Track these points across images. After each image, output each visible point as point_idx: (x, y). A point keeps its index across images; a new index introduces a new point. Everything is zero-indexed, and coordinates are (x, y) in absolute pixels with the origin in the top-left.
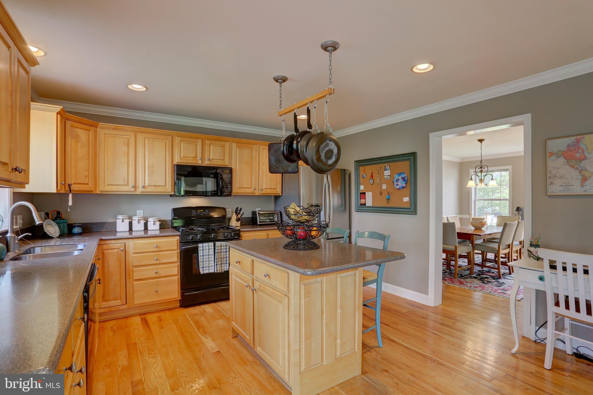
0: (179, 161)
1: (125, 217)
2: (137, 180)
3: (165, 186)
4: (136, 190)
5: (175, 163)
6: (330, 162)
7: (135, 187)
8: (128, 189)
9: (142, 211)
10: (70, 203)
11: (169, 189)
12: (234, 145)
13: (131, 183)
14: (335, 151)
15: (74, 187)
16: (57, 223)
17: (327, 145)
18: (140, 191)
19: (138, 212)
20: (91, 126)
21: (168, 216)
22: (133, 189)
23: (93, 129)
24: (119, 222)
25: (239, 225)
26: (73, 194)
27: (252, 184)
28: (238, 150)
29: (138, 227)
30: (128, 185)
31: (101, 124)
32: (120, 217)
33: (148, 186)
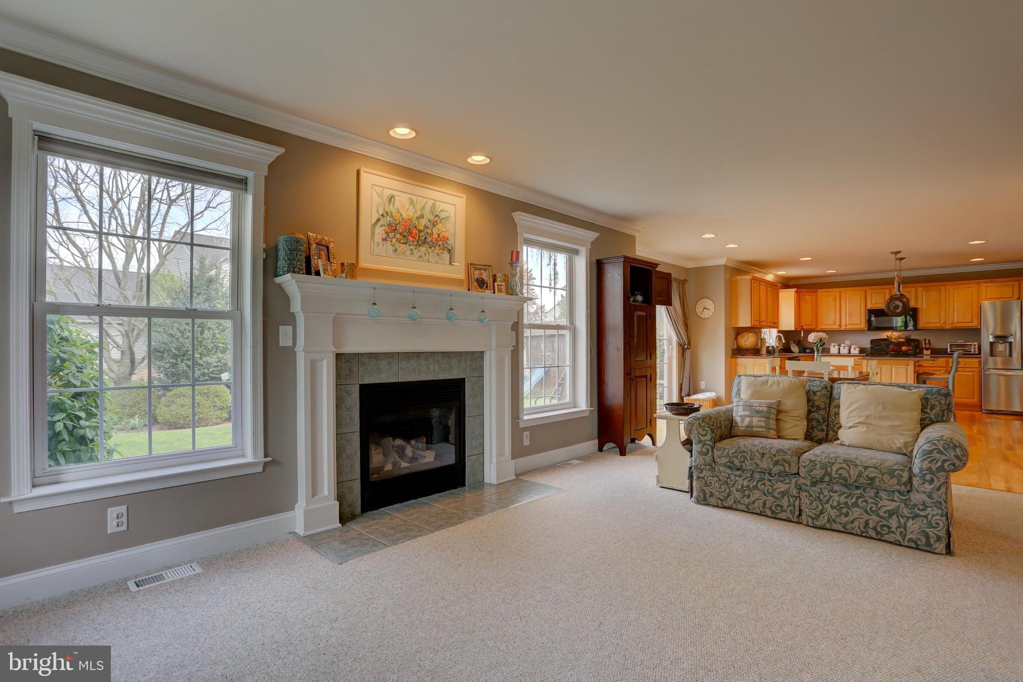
0: (871, 306)
1: (835, 344)
2: (842, 321)
3: (861, 324)
4: (840, 328)
5: (868, 307)
6: (898, 311)
7: (840, 326)
8: (836, 327)
9: (849, 342)
10: (802, 336)
11: (863, 325)
12: (920, 289)
13: (838, 323)
14: (901, 305)
15: (804, 327)
16: (798, 346)
17: (894, 303)
18: (843, 328)
19: (846, 342)
20: (814, 292)
21: (867, 345)
22: (839, 327)
23: (814, 294)
24: (832, 347)
25: (929, 353)
26: (804, 331)
27: (940, 319)
28: (924, 292)
29: (844, 351)
30: (835, 324)
31: (819, 290)
32: (832, 344)
33: (849, 324)
